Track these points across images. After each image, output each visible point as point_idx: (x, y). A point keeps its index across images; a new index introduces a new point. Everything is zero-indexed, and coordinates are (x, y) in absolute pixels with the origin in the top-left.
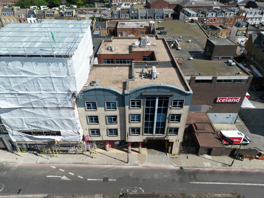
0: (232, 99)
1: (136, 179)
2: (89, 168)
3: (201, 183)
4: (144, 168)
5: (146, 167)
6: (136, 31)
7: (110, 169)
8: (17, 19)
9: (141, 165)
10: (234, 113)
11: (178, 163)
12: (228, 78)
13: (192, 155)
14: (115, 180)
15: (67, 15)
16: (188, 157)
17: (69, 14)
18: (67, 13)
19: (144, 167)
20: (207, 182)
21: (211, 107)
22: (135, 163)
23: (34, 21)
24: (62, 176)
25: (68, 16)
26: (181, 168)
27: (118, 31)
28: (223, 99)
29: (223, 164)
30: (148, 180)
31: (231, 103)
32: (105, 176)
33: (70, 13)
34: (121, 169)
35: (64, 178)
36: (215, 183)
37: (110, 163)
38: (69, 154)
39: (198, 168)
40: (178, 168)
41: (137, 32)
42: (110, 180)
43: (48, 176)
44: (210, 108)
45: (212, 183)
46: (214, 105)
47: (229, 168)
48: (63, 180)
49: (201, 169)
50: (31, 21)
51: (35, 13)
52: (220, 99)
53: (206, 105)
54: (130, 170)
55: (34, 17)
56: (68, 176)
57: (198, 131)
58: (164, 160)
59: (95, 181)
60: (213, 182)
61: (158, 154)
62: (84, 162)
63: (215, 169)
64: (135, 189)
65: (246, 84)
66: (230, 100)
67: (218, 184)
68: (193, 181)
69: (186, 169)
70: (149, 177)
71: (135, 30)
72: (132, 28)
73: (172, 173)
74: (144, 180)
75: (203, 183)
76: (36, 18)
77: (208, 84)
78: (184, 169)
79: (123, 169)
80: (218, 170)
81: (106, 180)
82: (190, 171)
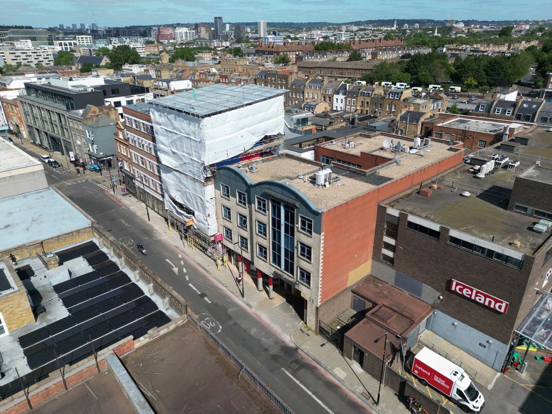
0: (486, 296)
1: (230, 317)
2: (204, 277)
3: (295, 380)
4: (254, 316)
5: (257, 315)
6: (470, 136)
7: (219, 291)
8: (322, 94)
9: (254, 310)
10: (498, 340)
11: (300, 340)
12: (473, 241)
13: (335, 347)
14: (210, 302)
15: (392, 96)
16: (324, 346)
17: (395, 95)
18: (392, 94)
19: (256, 314)
20: (305, 386)
21: (441, 297)
22: (251, 303)
23: (342, 100)
24: (176, 267)
25: (392, 98)
26: (296, 349)
27: (434, 132)
28: (465, 287)
29: (369, 393)
30: (240, 327)
31: (483, 305)
32: (206, 292)
33: (398, 95)
34: (229, 298)
35: (176, 270)
36: (314, 396)
37: (227, 285)
38: (205, 254)
39: (318, 366)
40: (292, 345)
41: (473, 140)
42: (206, 298)
43: (167, 260)
44: (439, 298)
45: (310, 394)
46: (447, 294)
47: (371, 405)
48: (173, 271)
49: (322, 370)
50: (337, 99)
51: (347, 89)
52: (457, 284)
53: (430, 287)
54: (236, 305)
55: (343, 94)
56: (180, 271)
57: (372, 318)
58: (287, 325)
59: (193, 290)
60: (313, 394)
61: (292, 315)
62: (207, 268)
63: (344, 388)
64: (215, 323)
65: (517, 271)
66: (481, 299)
67: (317, 402)
68: (287, 370)
69: (300, 354)
70: (244, 326)
71: (469, 134)
72: (463, 130)
73: (276, 343)
74: (235, 324)
75: (298, 382)
76: (345, 96)
77: (433, 241)
78: (298, 353)
79: (231, 300)
80: (347, 392)
81: (203, 295)
82: (303, 360)
